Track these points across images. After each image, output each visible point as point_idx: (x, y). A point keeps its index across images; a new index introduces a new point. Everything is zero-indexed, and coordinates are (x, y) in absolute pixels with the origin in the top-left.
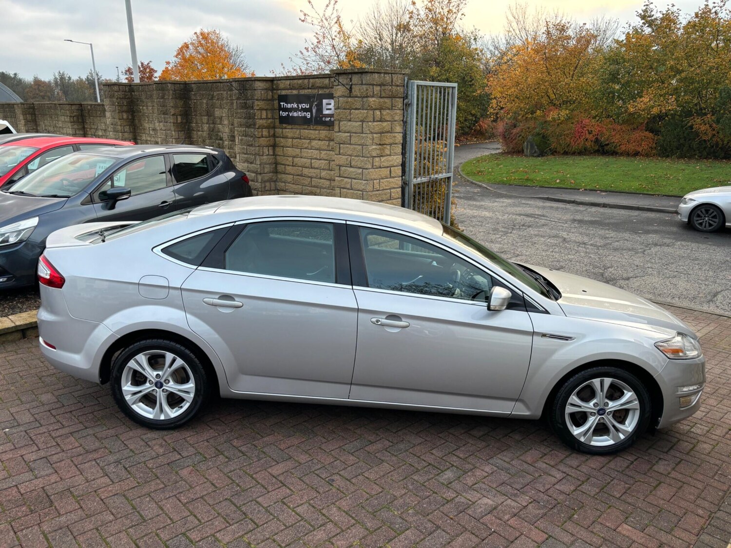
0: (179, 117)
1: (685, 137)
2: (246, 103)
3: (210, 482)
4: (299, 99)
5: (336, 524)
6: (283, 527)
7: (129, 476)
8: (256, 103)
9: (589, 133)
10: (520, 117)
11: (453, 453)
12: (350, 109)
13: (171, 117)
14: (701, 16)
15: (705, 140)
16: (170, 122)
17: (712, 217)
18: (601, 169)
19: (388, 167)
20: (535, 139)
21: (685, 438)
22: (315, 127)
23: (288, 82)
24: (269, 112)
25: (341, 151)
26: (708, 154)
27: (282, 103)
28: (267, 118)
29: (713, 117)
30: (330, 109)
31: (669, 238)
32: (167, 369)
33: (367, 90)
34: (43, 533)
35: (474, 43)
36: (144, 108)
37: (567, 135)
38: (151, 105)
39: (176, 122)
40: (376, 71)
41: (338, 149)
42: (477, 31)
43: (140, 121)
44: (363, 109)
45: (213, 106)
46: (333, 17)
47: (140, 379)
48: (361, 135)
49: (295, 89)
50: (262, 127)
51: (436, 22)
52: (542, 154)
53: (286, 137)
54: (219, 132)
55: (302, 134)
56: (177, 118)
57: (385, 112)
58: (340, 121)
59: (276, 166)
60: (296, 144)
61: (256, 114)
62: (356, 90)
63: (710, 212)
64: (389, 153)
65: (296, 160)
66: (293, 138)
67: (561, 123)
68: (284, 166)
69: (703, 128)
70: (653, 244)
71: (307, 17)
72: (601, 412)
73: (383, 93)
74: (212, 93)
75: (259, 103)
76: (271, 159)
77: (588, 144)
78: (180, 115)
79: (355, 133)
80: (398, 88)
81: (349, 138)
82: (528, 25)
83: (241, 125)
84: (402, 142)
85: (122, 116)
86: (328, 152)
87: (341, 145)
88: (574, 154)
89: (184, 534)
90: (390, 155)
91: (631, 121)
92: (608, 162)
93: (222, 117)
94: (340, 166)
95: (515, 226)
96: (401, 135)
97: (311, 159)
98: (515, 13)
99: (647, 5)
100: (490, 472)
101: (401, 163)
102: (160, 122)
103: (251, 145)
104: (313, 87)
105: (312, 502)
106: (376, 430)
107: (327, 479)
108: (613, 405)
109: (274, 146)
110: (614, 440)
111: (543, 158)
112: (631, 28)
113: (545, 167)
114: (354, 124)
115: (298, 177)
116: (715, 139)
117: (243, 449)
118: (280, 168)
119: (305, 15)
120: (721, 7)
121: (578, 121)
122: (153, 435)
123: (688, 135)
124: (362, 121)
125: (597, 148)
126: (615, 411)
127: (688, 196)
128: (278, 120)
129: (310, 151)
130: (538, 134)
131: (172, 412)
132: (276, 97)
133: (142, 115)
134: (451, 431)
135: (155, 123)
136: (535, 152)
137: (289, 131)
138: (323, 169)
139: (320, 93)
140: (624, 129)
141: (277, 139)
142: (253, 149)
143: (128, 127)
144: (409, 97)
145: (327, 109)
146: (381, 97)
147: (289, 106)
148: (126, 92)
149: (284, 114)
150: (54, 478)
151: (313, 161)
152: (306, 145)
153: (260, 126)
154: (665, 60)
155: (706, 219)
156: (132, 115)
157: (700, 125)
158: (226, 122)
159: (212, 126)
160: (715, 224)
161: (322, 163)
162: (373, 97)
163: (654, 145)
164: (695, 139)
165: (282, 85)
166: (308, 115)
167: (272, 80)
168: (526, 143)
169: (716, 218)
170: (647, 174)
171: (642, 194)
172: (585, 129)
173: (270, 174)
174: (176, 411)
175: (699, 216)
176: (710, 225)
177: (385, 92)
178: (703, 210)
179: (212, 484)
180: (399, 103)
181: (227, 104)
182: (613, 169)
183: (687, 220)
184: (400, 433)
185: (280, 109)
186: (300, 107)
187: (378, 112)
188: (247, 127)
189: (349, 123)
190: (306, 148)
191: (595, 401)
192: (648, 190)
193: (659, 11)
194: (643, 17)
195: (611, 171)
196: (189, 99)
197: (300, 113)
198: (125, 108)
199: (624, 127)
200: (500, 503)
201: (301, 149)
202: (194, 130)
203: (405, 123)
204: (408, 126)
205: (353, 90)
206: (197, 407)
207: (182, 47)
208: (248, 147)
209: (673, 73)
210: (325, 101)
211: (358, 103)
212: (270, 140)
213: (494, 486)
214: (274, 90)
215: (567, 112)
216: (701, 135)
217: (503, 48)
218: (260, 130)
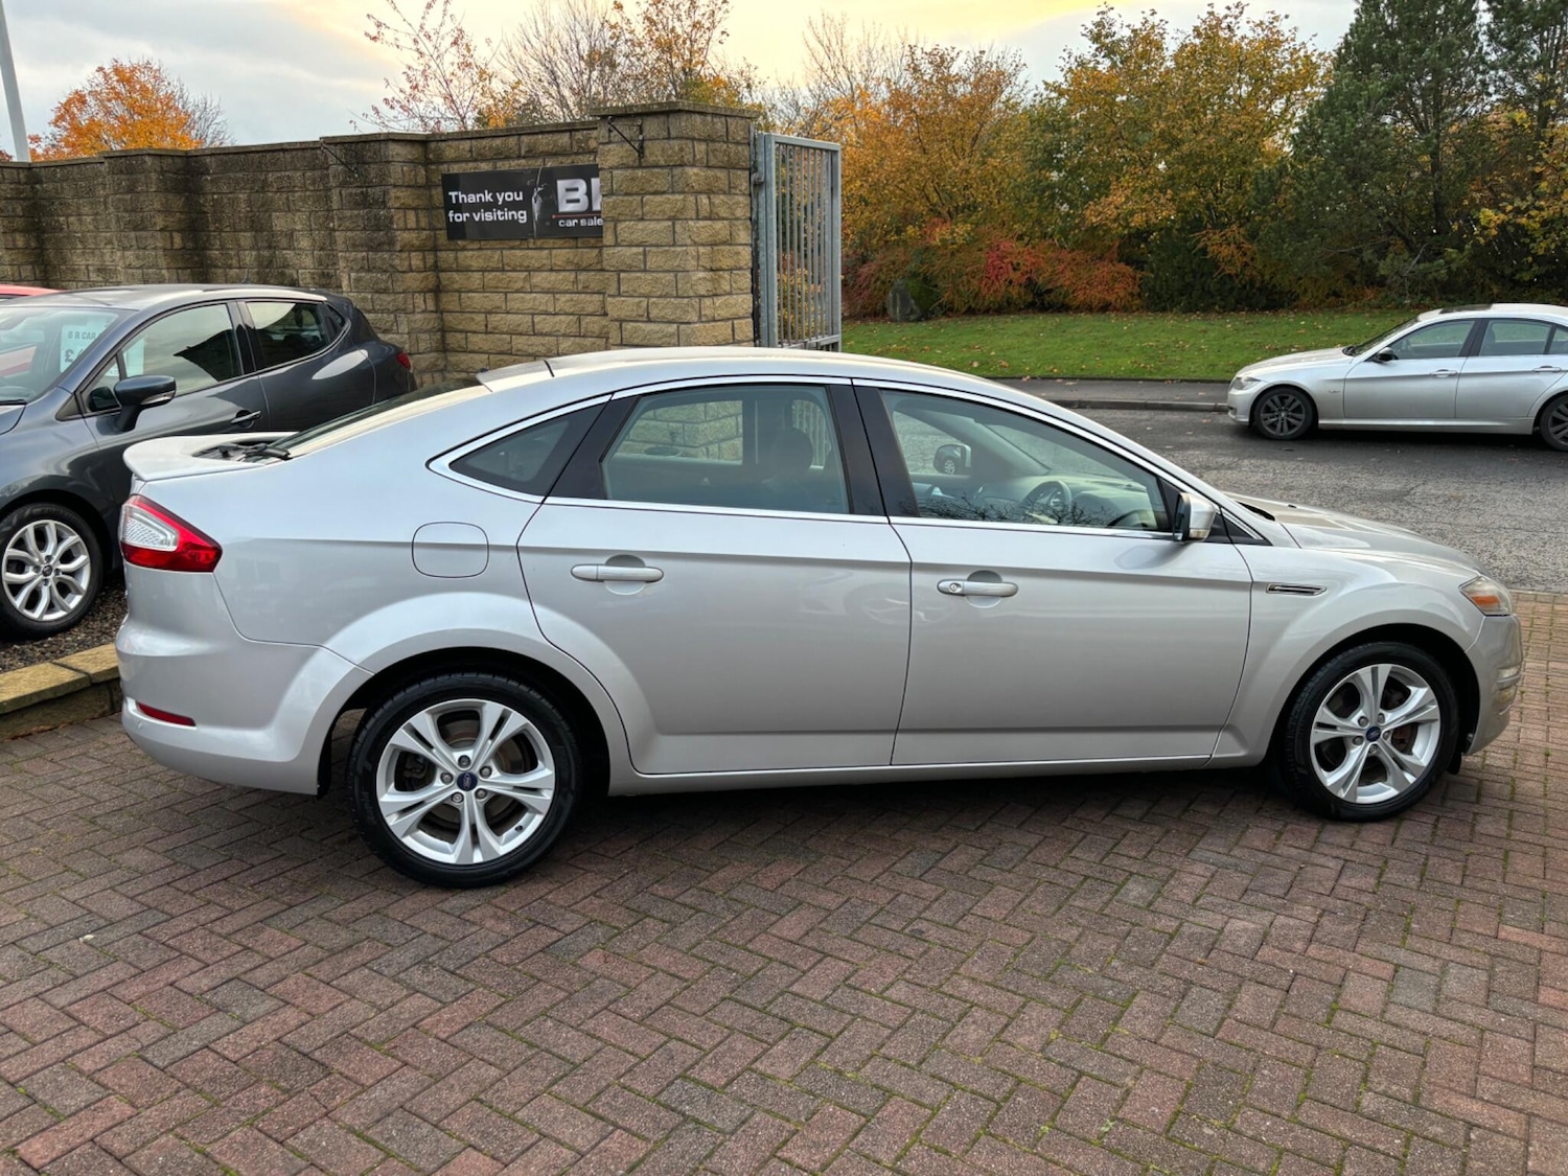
0: (175, 235)
1: (1193, 271)
2: (365, 195)
3: (663, 971)
4: (498, 181)
5: (988, 1009)
6: (887, 1032)
7: (471, 986)
8: (393, 192)
9: (1014, 269)
10: (874, 241)
11: (1115, 850)
12: (642, 193)
13: (158, 235)
14: (1206, 34)
15: (1229, 275)
16: (155, 248)
17: (1293, 411)
18: (1053, 336)
19: (728, 319)
20: (911, 284)
21: (1486, 776)
22: (539, 243)
23: (466, 145)
24: (421, 214)
25: (623, 288)
26: (1237, 302)
27: (453, 194)
28: (419, 229)
29: (1242, 230)
30: (577, 201)
31: (1226, 455)
32: (485, 743)
33: (681, 150)
34: (351, 1130)
35: (747, 94)
36: (71, 219)
37: (973, 275)
38: (90, 212)
39: (169, 246)
40: (697, 109)
41: (615, 285)
42: (752, 68)
43: (59, 250)
44: (673, 193)
45: (267, 206)
46: (443, 31)
47: (415, 775)
48: (672, 249)
49: (484, 159)
50: (408, 248)
51: (666, 47)
52: (926, 315)
53: (468, 270)
54: (287, 266)
55: (505, 261)
56: (172, 237)
57: (717, 200)
58: (616, 221)
59: (443, 337)
60: (493, 283)
61: (395, 218)
62: (654, 151)
63: (1288, 402)
64: (727, 288)
65: (494, 319)
66: (483, 270)
67: (958, 251)
68: (464, 335)
69: (1225, 251)
70: (1201, 467)
71: (383, 30)
72: (1373, 734)
73: (711, 157)
74: (263, 177)
75: (398, 194)
76: (432, 321)
77: (1014, 291)
78: (178, 231)
79: (657, 246)
80: (740, 148)
81: (641, 257)
82: (849, 59)
83: (355, 247)
84: (750, 265)
85: (14, 240)
86: (575, 297)
87: (622, 275)
88: (986, 311)
89: (684, 1077)
90: (730, 294)
91: (1091, 241)
92: (1060, 324)
93: (293, 231)
94: (621, 321)
95: (925, 455)
96: (749, 249)
97: (533, 314)
98: (821, 35)
99: (1103, 13)
100: (1209, 874)
101: (751, 310)
102: (124, 249)
103: (385, 291)
104: (531, 154)
105: (907, 976)
106: (935, 831)
107: (907, 931)
108: (1393, 718)
109: (437, 291)
110: (1395, 787)
111: (931, 323)
112: (1073, 59)
113: (939, 340)
114: (652, 225)
115: (502, 357)
116: (1248, 272)
117: (687, 899)
118: (454, 339)
119: (379, 25)
120: (1236, 17)
121: (990, 246)
122: (464, 901)
123: (1199, 266)
124: (673, 219)
125: (1030, 298)
126: (1396, 729)
127: (1243, 374)
128: (444, 232)
129: (528, 296)
130: (915, 275)
131: (498, 842)
132: (437, 179)
133: (68, 238)
134: (1081, 813)
135: (103, 254)
136: (912, 312)
137: (472, 256)
138: (564, 335)
139: (549, 165)
140: (1078, 259)
141: (443, 275)
142: (391, 297)
143: (30, 267)
144: (761, 169)
145: (569, 201)
146: (708, 167)
147: (472, 198)
148: (19, 183)
149: (463, 217)
150: (291, 1016)
151: (537, 319)
152: (519, 285)
153: (405, 246)
154: (1148, 122)
155: (1283, 414)
156: (38, 238)
157: (1221, 245)
158: (305, 243)
159: (266, 253)
160: (1300, 424)
161: (561, 322)
162: (693, 165)
163: (1137, 290)
164: (1212, 274)
165: (449, 151)
166: (522, 217)
167: (422, 143)
168: (890, 295)
169: (1301, 412)
170: (1141, 342)
171: (1144, 380)
172: (1006, 261)
173: (432, 354)
174: (509, 840)
175: (1268, 410)
176: (1291, 426)
177: (715, 156)
178: (1276, 398)
179: (671, 975)
180: (742, 180)
181: (304, 200)
182: (1076, 336)
183: (1247, 420)
184: (986, 830)
185: (449, 205)
186: (501, 200)
187: (704, 200)
188: (371, 249)
189: (641, 225)
190: (517, 291)
191: (1360, 713)
192: (1151, 373)
193: (1125, 24)
194: (1096, 38)
195: (1072, 340)
196: (198, 191)
197: (499, 213)
198: (19, 223)
199: (1079, 255)
200: (1268, 924)
201: (506, 293)
202: (216, 267)
203: (754, 223)
204: (762, 232)
205: (647, 152)
206: (563, 820)
207: (69, 102)
208: (377, 295)
209: (1166, 146)
210: (562, 184)
211: (660, 180)
212: (426, 278)
213: (1236, 897)
214: (432, 163)
215: (969, 227)
216: (1223, 265)
217: (808, 102)
218: (405, 255)
